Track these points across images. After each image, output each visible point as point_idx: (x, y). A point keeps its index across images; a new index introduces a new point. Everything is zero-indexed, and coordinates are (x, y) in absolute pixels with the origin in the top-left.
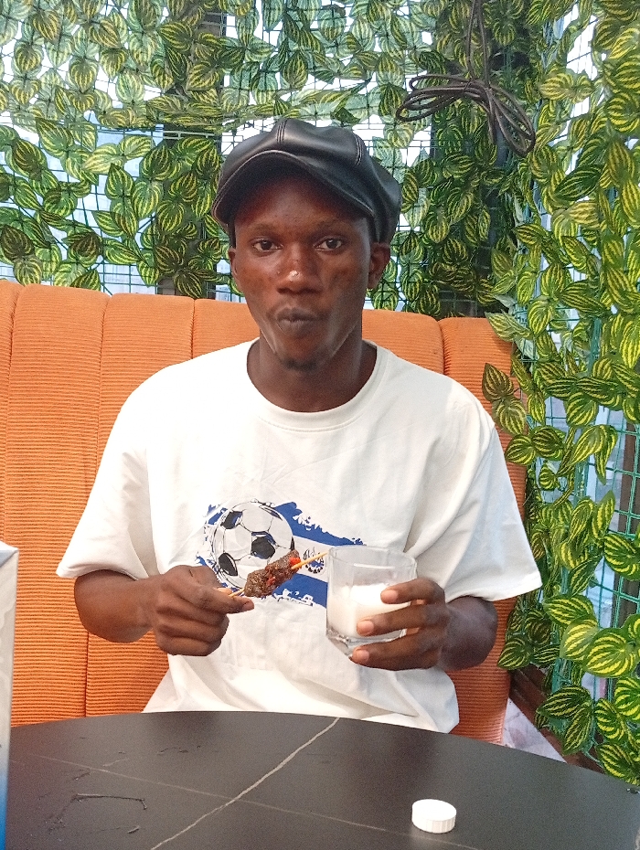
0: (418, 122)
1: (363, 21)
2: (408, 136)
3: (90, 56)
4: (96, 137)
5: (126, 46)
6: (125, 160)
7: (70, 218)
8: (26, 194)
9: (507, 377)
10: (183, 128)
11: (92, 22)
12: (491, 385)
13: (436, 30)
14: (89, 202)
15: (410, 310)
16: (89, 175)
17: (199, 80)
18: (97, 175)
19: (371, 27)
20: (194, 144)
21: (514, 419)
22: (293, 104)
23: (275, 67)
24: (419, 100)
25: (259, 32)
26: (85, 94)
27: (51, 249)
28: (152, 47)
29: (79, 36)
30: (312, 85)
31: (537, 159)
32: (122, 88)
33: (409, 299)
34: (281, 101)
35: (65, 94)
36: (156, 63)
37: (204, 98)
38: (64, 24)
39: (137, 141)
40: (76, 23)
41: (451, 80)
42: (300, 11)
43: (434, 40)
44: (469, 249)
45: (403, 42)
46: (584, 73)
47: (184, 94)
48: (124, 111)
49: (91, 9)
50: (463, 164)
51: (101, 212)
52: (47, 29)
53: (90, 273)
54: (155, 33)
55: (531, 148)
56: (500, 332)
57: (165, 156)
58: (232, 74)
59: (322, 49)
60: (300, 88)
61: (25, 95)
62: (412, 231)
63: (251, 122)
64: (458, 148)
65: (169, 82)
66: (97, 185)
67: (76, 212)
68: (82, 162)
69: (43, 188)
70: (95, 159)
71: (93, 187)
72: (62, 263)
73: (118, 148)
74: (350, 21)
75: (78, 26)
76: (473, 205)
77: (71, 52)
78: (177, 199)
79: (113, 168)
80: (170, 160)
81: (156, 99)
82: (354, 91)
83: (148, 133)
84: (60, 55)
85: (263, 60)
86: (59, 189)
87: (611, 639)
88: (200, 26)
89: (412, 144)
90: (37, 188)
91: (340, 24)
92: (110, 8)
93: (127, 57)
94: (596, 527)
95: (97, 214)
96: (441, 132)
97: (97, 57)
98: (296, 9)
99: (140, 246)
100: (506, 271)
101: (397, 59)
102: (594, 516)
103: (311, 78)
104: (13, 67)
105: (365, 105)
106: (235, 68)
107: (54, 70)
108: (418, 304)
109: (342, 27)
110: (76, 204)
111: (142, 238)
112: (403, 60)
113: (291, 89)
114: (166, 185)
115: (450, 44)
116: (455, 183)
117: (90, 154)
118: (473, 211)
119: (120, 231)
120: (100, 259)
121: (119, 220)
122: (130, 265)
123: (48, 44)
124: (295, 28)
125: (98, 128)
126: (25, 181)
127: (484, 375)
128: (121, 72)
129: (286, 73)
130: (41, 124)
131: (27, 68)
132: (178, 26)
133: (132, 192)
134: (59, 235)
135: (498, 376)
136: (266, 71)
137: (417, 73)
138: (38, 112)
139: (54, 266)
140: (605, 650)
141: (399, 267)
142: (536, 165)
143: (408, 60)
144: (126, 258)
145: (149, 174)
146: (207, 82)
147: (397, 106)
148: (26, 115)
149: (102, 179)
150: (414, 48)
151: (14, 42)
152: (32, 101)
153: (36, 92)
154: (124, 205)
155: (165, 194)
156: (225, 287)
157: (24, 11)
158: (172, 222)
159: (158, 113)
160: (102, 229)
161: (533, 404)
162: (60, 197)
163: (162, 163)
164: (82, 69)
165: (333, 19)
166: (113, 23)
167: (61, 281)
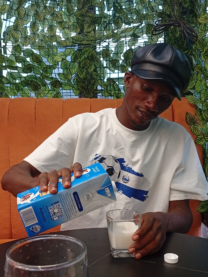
0: (159, 35)
1: (139, 4)
2: (156, 40)
3: (53, 25)
4: (57, 50)
5: (65, 20)
6: (66, 57)
7: (51, 76)
8: (37, 70)
9: (194, 116)
10: (84, 45)
11: (53, 14)
12: (188, 119)
13: (163, 5)
14: (56, 71)
16: (55, 62)
17: (88, 29)
18: (58, 62)
19: (142, 6)
20: (88, 49)
21: (197, 130)
22: (118, 33)
23: (112, 22)
24: (159, 28)
25: (106, 11)
26: (53, 37)
27: (46, 86)
28: (73, 20)
29: (50, 19)
30: (124, 26)
31: (199, 43)
32: (64, 34)
34: (114, 33)
35: (46, 38)
36: (74, 25)
37: (90, 34)
38: (45, 16)
39: (70, 50)
41: (169, 20)
42: (119, 3)
43: (163, 8)
45: (152, 9)
47: (84, 34)
48: (65, 41)
49: (53, 10)
51: (59, 73)
52: (40, 18)
53: (58, 93)
54: (73, 15)
55: (196, 40)
56: (190, 102)
57: (78, 54)
58: (98, 26)
59: (127, 15)
60: (120, 28)
61: (34, 39)
63: (105, 40)
64: (173, 42)
65: (79, 30)
67: (52, 74)
68: (53, 58)
69: (42, 68)
70: (57, 57)
71: (57, 66)
72: (49, 91)
73: (64, 53)
74: (135, 5)
75: (49, 16)
77: (48, 24)
78: (83, 67)
79: (63, 59)
80: (80, 55)
81: (75, 36)
82: (138, 27)
83: (73, 47)
84: (45, 25)
85: (108, 20)
86: (47, 68)
88: (87, 11)
90: (40, 68)
91: (132, 6)
92: (59, 9)
93: (65, 24)
96: (167, 38)
97: (56, 25)
98: (117, 2)
99: (73, 83)
101: (151, 15)
104: (30, 30)
105: (141, 31)
106: (99, 24)
107: (43, 30)
109: (133, 7)
110: (52, 72)
112: (153, 15)
113: (117, 29)
114: (79, 63)
115: (168, 8)
117: (55, 56)
119: (66, 79)
120: (61, 88)
121: (66, 76)
122: (70, 90)
123: (41, 22)
124: (117, 9)
125: (58, 47)
126: (36, 66)
127: (186, 116)
128: (64, 29)
129: (115, 23)
130: (40, 48)
131: (34, 30)
132: (81, 12)
133: (69, 66)
134: (48, 82)
135: (191, 116)
136: (109, 24)
137: (158, 19)
138: (39, 44)
139: (47, 92)
142: (198, 45)
143: (155, 15)
144: (68, 87)
145: (74, 60)
146: (90, 29)
147: (152, 30)
148: (35, 45)
149: (60, 63)
150: (157, 11)
151: (30, 22)
152: (37, 41)
153: (38, 38)
154: (67, 71)
155: (79, 67)
156: (100, 94)
157: (32, 13)
158: (82, 75)
159: (76, 40)
160: (61, 79)
161: (203, 124)
162: (47, 70)
163: (78, 56)
164: (51, 29)
165: (130, 4)
166: (60, 13)
167: (50, 96)
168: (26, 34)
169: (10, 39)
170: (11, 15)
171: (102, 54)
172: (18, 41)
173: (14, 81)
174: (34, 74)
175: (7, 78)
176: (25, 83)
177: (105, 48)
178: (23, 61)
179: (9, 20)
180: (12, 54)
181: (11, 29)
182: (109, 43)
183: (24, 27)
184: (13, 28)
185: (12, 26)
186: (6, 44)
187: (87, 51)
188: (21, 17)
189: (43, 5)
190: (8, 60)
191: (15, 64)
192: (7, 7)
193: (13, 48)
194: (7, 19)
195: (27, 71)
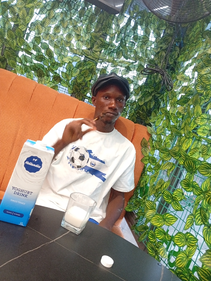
0: (145, 75)
1: (139, 48)
2: (142, 78)
3: (72, 34)
4: (68, 53)
5: (82, 35)
6: (73, 61)
7: (55, 71)
8: (46, 62)
9: (147, 142)
10: (89, 58)
11: (75, 26)
12: (143, 143)
13: (155, 56)
14: (61, 69)
15: (129, 119)
16: (63, 62)
17: (96, 49)
18: (65, 63)
19: (140, 50)
21: (146, 152)
22: (117, 61)
23: (115, 52)
24: (147, 70)
25: (114, 42)
26: (68, 43)
27: (48, 77)
28: (88, 37)
29: (71, 29)
30: (122, 58)
31: (171, 93)
32: (78, 44)
33: (129, 117)
34: (114, 60)
35: (63, 41)
36: (87, 41)
37: (96, 53)
38: (68, 25)
39: (77, 58)
40: (71, 25)
42: (125, 41)
43: (154, 58)
44: (147, 109)
45: (147, 55)
46: (189, 76)
47: (92, 51)
48: (76, 50)
49: (76, 23)
50: (152, 89)
51: (63, 72)
52: (64, 25)
53: (56, 86)
54: (90, 34)
56: (149, 131)
58: (104, 50)
59: (127, 51)
60: (119, 59)
61: (54, 38)
62: (135, 101)
63: (106, 62)
64: (152, 84)
65: (89, 47)
66: (64, 65)
67: (57, 70)
68: (62, 59)
69: (51, 62)
70: (66, 59)
71: (63, 65)
72: (50, 81)
73: (72, 58)
74: (136, 47)
76: (151, 99)
77: (68, 32)
79: (70, 62)
80: (84, 65)
81: (85, 50)
82: (133, 63)
83: (80, 57)
84: (65, 32)
85: (113, 49)
86: (55, 63)
87: (159, 217)
88: (101, 36)
89: (142, 80)
92: (80, 25)
93: (81, 37)
94: (163, 187)
95: (62, 72)
96: (149, 79)
97: (74, 35)
98: (124, 39)
100: (154, 117)
102: (163, 184)
103: (123, 57)
104: (53, 30)
105: (134, 67)
106: (106, 49)
107: (62, 35)
108: (131, 118)
109: (134, 48)
110: (58, 68)
111: (71, 82)
112: (145, 60)
113: (117, 58)
114: (81, 71)
115: (157, 60)
116: (149, 93)
117: (65, 57)
118: (150, 101)
119: (66, 78)
120: (60, 83)
121: (67, 76)
122: (66, 87)
123: (63, 28)
124: (123, 43)
125: (69, 52)
126: (47, 59)
127: (142, 140)
128: (79, 40)
129: (117, 54)
130: (56, 46)
131: (56, 32)
132: (95, 34)
133: (72, 70)
134: (51, 74)
135: (145, 141)
136: (113, 52)
138: (56, 43)
139: (48, 82)
140: (156, 219)
141: (130, 108)
143: (146, 60)
144: (65, 85)
145: (78, 66)
146: (98, 50)
147: (141, 70)
148: (53, 43)
149: (66, 64)
150: (149, 58)
151: (55, 25)
152: (55, 40)
153: (56, 38)
154: (69, 72)
155: (80, 73)
156: (87, 100)
157: (60, 18)
158: (80, 80)
159: (84, 53)
160: (62, 77)
161: (152, 150)
162: (54, 65)
163: (82, 65)
164: (69, 37)
165: (132, 45)
166: (80, 28)
167: (48, 86)
168: (48, 32)
169: (34, 30)
170: (42, 12)
171: (100, 72)
172: (41, 34)
173: (25, 63)
174: (43, 64)
175: (20, 59)
176: (33, 68)
177: (104, 68)
178: (39, 51)
179: (40, 15)
180: (32, 42)
181: (39, 23)
182: (108, 66)
183: (49, 26)
184: (40, 23)
185: (40, 21)
186: (30, 32)
187: (90, 64)
188: (50, 18)
189: (70, 17)
190: (27, 45)
191: (31, 50)
192: (42, 5)
193: (35, 38)
194: (38, 14)
195: (39, 59)
